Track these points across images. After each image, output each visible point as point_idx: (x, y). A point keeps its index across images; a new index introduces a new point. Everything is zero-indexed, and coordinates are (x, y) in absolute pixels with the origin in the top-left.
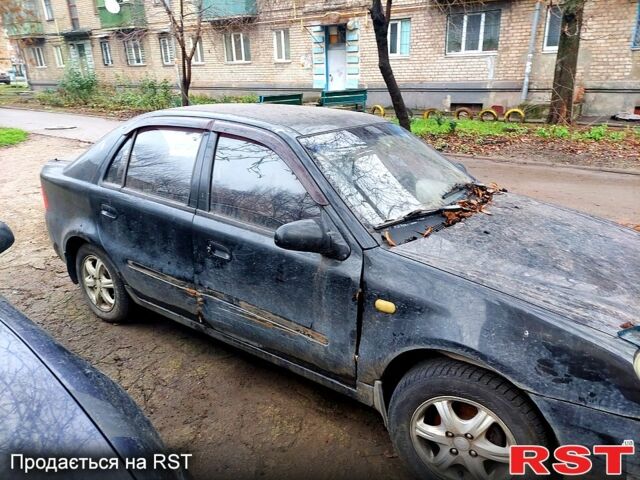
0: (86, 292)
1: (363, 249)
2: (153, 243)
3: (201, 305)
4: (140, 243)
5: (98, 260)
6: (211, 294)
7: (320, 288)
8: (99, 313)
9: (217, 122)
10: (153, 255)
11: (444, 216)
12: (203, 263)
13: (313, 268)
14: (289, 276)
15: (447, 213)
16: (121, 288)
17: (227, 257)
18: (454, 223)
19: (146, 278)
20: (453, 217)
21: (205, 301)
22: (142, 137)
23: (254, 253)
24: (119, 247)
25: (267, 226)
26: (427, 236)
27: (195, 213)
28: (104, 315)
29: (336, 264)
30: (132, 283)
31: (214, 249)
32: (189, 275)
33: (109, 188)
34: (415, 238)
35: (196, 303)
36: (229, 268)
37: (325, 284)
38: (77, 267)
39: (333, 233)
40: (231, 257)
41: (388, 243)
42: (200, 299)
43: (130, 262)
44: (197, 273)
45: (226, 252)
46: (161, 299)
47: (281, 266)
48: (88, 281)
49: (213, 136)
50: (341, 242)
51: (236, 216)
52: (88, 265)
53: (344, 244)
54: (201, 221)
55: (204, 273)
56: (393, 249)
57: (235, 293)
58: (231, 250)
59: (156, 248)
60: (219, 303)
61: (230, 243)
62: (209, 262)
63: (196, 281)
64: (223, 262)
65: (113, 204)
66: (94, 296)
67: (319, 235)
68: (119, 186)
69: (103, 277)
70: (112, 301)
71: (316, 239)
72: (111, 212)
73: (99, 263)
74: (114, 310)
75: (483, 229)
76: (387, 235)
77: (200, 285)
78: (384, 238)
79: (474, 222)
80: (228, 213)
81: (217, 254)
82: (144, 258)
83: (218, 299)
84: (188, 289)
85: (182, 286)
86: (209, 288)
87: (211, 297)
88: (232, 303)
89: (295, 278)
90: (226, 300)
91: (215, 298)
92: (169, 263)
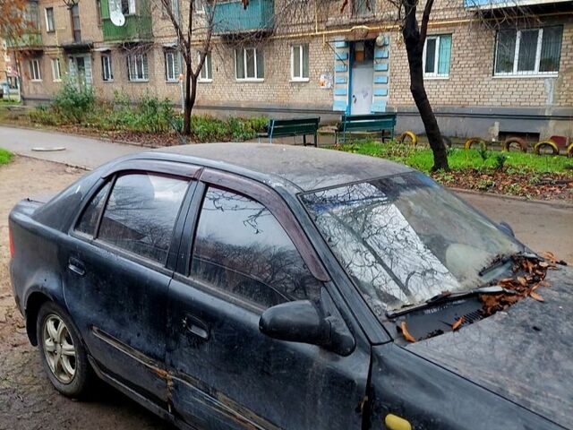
0: (44, 357)
1: (372, 344)
2: (122, 308)
3: (170, 391)
4: (108, 307)
5: (61, 321)
6: (185, 378)
7: (315, 389)
8: (56, 384)
9: (206, 170)
10: (121, 323)
11: (480, 301)
12: (177, 339)
13: (307, 360)
14: (277, 367)
15: (484, 298)
16: (83, 358)
17: (204, 335)
18: (493, 312)
19: (112, 349)
20: (493, 303)
21: (176, 386)
22: (121, 181)
23: (236, 334)
24: (83, 309)
25: (255, 300)
26: (457, 329)
27: (173, 276)
28: (63, 388)
29: (337, 360)
30: (96, 354)
31: (190, 323)
32: (159, 353)
33: (80, 238)
34: (440, 332)
35: (166, 387)
36: (206, 349)
37: (321, 384)
38: (38, 326)
39: (334, 319)
40: (210, 336)
41: (404, 337)
42: (170, 383)
43: (95, 328)
44: (169, 350)
45: (203, 328)
46: (126, 377)
47: (268, 353)
48: (48, 343)
49: (201, 186)
50: (344, 331)
51: (219, 285)
52: (50, 325)
53: (347, 333)
54: (178, 286)
55: (177, 351)
56: (410, 347)
57: (213, 381)
58: (210, 328)
59: (125, 315)
60: (193, 391)
61: (210, 317)
62: (184, 339)
63: (168, 361)
64: (200, 340)
65: (81, 259)
66: (52, 363)
67: (316, 321)
68: (90, 237)
69: (65, 342)
70: (72, 372)
71: (311, 327)
72: (79, 267)
73: (62, 325)
74: (74, 383)
75: (532, 324)
76: (403, 326)
77: (172, 365)
78: (399, 330)
79: (520, 312)
80: (209, 280)
81: (194, 330)
82: (111, 325)
83: (191, 386)
84: (158, 369)
85: (151, 364)
86: (181, 371)
87: (184, 382)
88: (208, 393)
89: (284, 372)
90: (201, 387)
91: (188, 384)
92: (139, 335)
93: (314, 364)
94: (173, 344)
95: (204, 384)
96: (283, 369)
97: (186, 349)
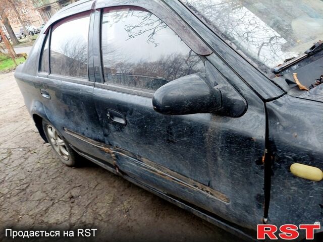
0: (54, 148)
1: (265, 101)
2: (74, 114)
3: (114, 160)
4: (67, 115)
6: (120, 151)
8: (63, 161)
10: (77, 124)
19: (77, 140)
21: (117, 156)
24: (57, 118)
27: (94, 86)
28: (66, 162)
31: (112, 116)
35: (111, 158)
36: (127, 131)
39: (221, 86)
40: (126, 122)
42: (113, 155)
43: (65, 129)
44: (106, 135)
47: (169, 127)
48: (52, 140)
50: (234, 96)
52: (49, 130)
53: (240, 98)
58: (125, 116)
59: (77, 118)
61: (123, 109)
64: (121, 126)
66: (57, 149)
67: (206, 91)
68: (47, 74)
69: (59, 139)
70: (67, 153)
72: (46, 94)
73: (54, 130)
74: (70, 159)
78: (288, 82)
82: (72, 125)
83: (125, 156)
84: (104, 148)
85: (99, 145)
86: (117, 147)
87: (120, 153)
88: (136, 159)
89: (185, 139)
90: (131, 155)
91: (123, 154)
92: (87, 129)
93: (210, 129)
94: (106, 131)
95: (133, 154)
96: (183, 137)
97: (115, 133)
